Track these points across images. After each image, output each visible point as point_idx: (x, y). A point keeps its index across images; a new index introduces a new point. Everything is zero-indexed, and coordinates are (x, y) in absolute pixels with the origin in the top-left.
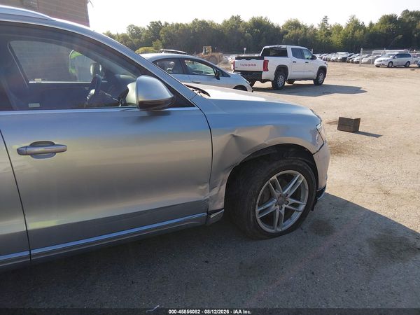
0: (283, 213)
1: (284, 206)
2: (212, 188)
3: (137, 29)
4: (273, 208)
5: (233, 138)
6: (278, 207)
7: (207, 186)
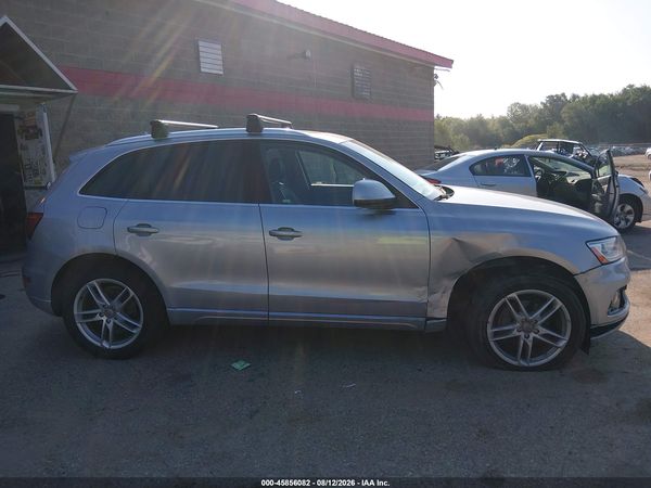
0: (530, 344)
1: (532, 335)
2: (431, 292)
3: (524, 108)
4: (515, 333)
5: (456, 243)
6: (522, 334)
7: (424, 288)
